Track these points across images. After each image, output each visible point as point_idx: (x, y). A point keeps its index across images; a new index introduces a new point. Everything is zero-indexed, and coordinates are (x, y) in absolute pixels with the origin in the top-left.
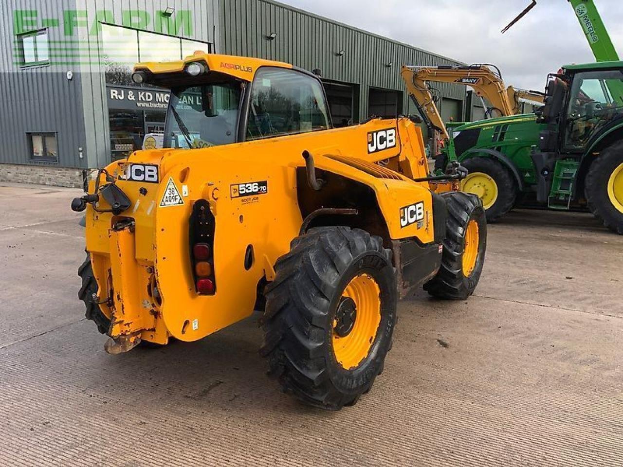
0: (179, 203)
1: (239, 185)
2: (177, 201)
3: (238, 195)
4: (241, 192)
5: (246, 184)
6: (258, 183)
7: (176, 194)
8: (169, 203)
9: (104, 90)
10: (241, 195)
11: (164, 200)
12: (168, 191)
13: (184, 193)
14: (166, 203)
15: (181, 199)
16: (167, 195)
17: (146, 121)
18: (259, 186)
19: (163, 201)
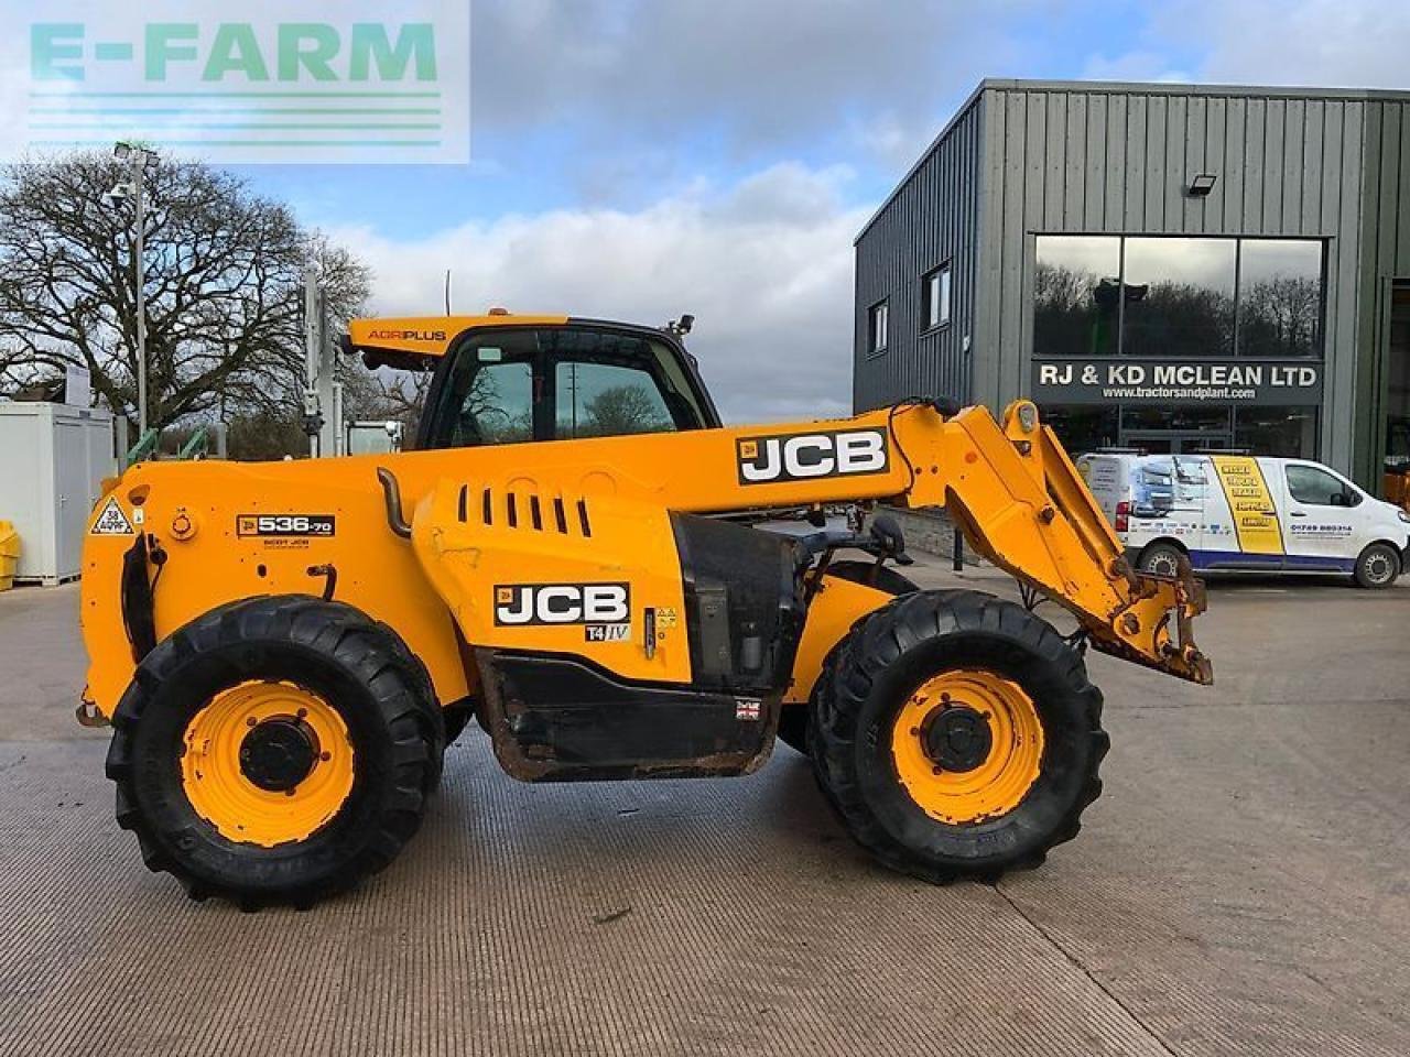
0: (126, 532)
1: (259, 517)
2: (123, 529)
3: (255, 532)
4: (262, 529)
5: (276, 517)
6: (310, 518)
7: (120, 518)
8: (107, 530)
9: (1028, 366)
10: (261, 533)
11: (99, 526)
12: (107, 514)
13: (136, 518)
14: (102, 530)
15: (129, 527)
16: (105, 519)
17: (1124, 427)
18: (310, 523)
19: (96, 526)
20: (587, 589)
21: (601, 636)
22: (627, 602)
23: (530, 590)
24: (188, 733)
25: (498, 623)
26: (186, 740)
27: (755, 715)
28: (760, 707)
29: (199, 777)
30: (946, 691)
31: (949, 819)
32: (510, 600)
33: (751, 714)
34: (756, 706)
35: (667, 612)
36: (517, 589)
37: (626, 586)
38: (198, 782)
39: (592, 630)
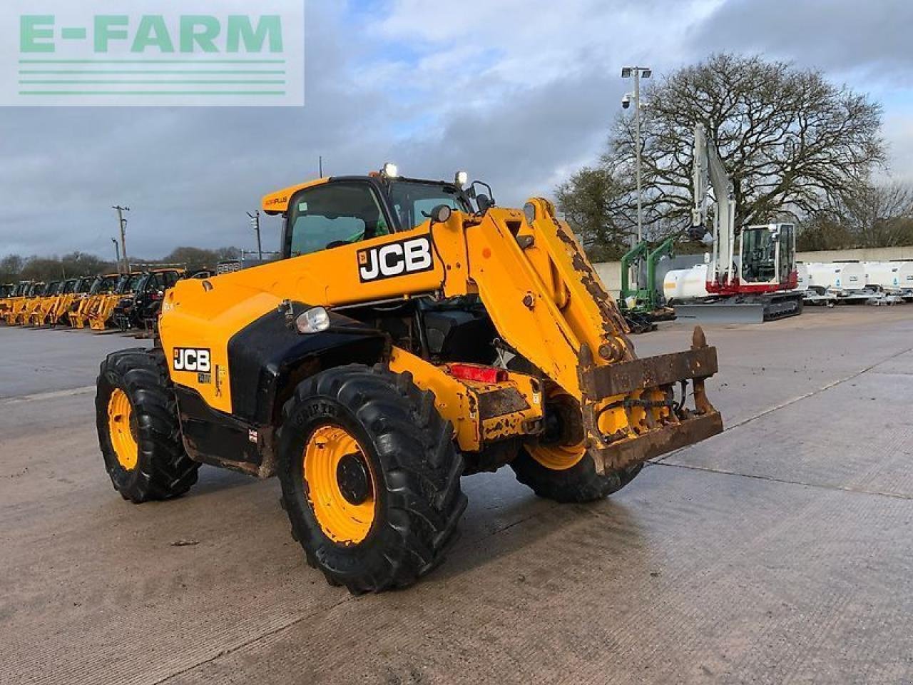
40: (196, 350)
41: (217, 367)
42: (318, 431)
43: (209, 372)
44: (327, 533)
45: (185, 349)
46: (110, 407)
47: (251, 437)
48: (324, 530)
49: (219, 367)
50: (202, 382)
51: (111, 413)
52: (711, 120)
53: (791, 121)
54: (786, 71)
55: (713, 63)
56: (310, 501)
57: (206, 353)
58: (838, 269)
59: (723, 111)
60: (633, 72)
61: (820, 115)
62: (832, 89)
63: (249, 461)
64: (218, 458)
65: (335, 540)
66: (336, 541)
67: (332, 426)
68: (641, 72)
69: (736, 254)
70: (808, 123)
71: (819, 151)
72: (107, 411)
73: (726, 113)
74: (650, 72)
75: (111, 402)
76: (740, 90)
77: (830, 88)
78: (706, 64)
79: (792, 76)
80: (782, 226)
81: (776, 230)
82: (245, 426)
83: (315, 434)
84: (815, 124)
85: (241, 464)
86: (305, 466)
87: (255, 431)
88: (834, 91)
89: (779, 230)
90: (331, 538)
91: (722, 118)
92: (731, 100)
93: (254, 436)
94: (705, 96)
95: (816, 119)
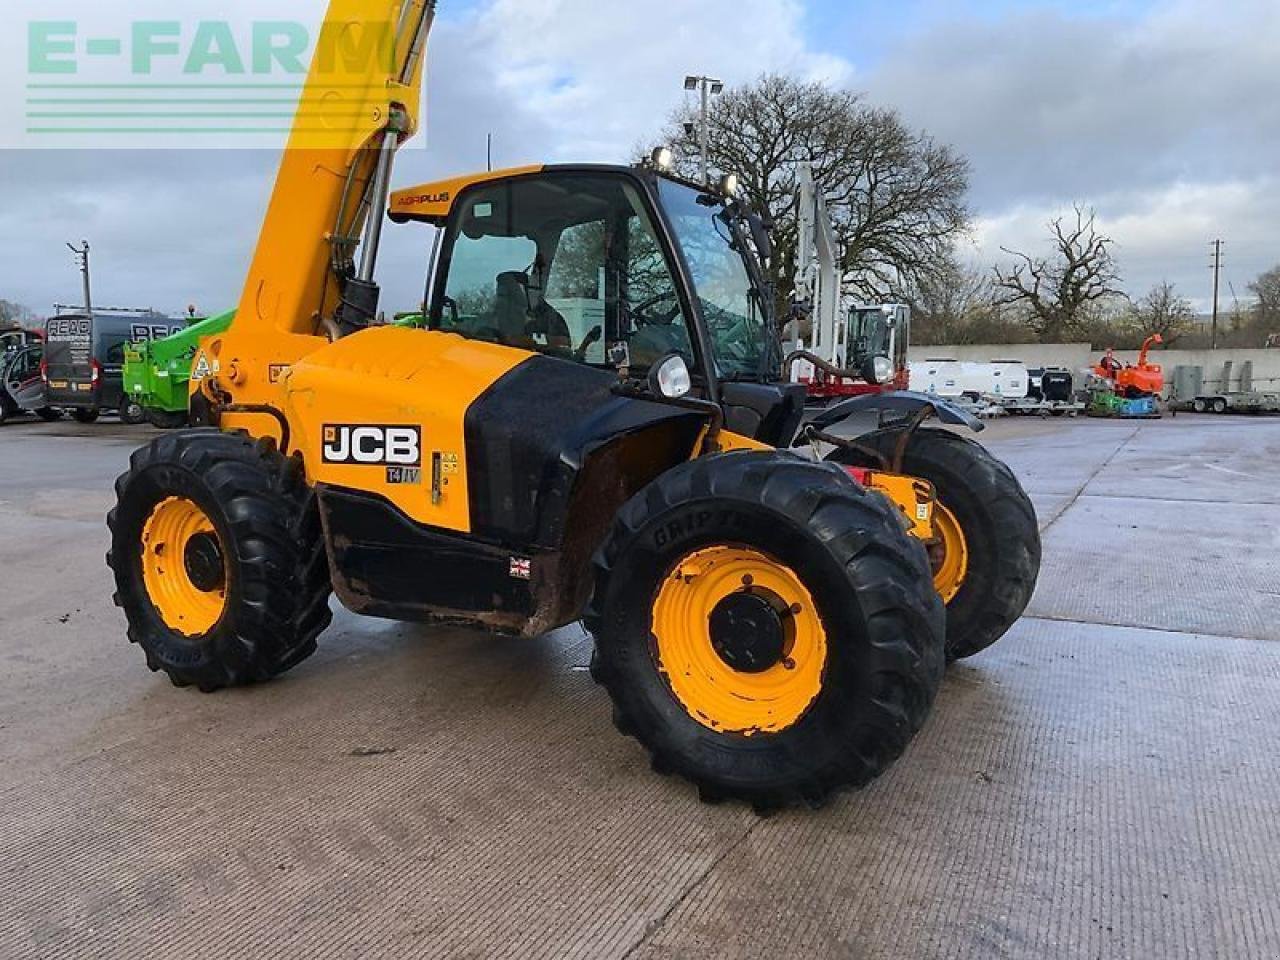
20: (388, 431)
21: (398, 478)
22: (418, 445)
23: (347, 430)
24: (144, 536)
25: (325, 460)
26: (143, 540)
27: (526, 572)
28: (530, 565)
29: (161, 572)
30: (750, 573)
31: (714, 724)
32: (333, 439)
33: (523, 572)
34: (527, 564)
35: (450, 456)
36: (338, 428)
37: (417, 429)
38: (159, 577)
39: (392, 471)
40: (383, 428)
41: (437, 456)
42: (694, 554)
43: (417, 464)
44: (699, 719)
45: (353, 428)
46: (146, 529)
47: (513, 570)
48: (693, 714)
49: (443, 456)
50: (395, 481)
51: (146, 540)
52: (759, 164)
53: (860, 175)
54: (855, 105)
55: (763, 87)
56: (660, 669)
57: (411, 434)
58: (932, 369)
59: (775, 154)
60: (699, 84)
61: (894, 170)
62: (909, 136)
63: (504, 608)
64: (425, 606)
65: (719, 729)
66: (721, 731)
67: (729, 548)
68: (709, 85)
69: (840, 342)
70: (879, 178)
71: (893, 216)
72: (140, 536)
73: (778, 156)
74: (721, 86)
75: (150, 520)
76: (797, 127)
77: (905, 134)
78: (753, 89)
79: (863, 113)
80: (899, 307)
81: (892, 313)
82: (503, 552)
83: (685, 560)
84: (888, 180)
85: (481, 615)
86: (654, 614)
87: (525, 559)
88: (911, 138)
89: (895, 313)
90: (710, 726)
91: (774, 163)
92: (784, 139)
93: (525, 568)
94: (753, 131)
95: (887, 173)
